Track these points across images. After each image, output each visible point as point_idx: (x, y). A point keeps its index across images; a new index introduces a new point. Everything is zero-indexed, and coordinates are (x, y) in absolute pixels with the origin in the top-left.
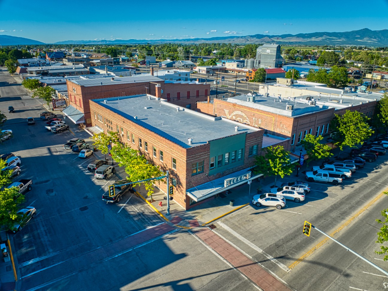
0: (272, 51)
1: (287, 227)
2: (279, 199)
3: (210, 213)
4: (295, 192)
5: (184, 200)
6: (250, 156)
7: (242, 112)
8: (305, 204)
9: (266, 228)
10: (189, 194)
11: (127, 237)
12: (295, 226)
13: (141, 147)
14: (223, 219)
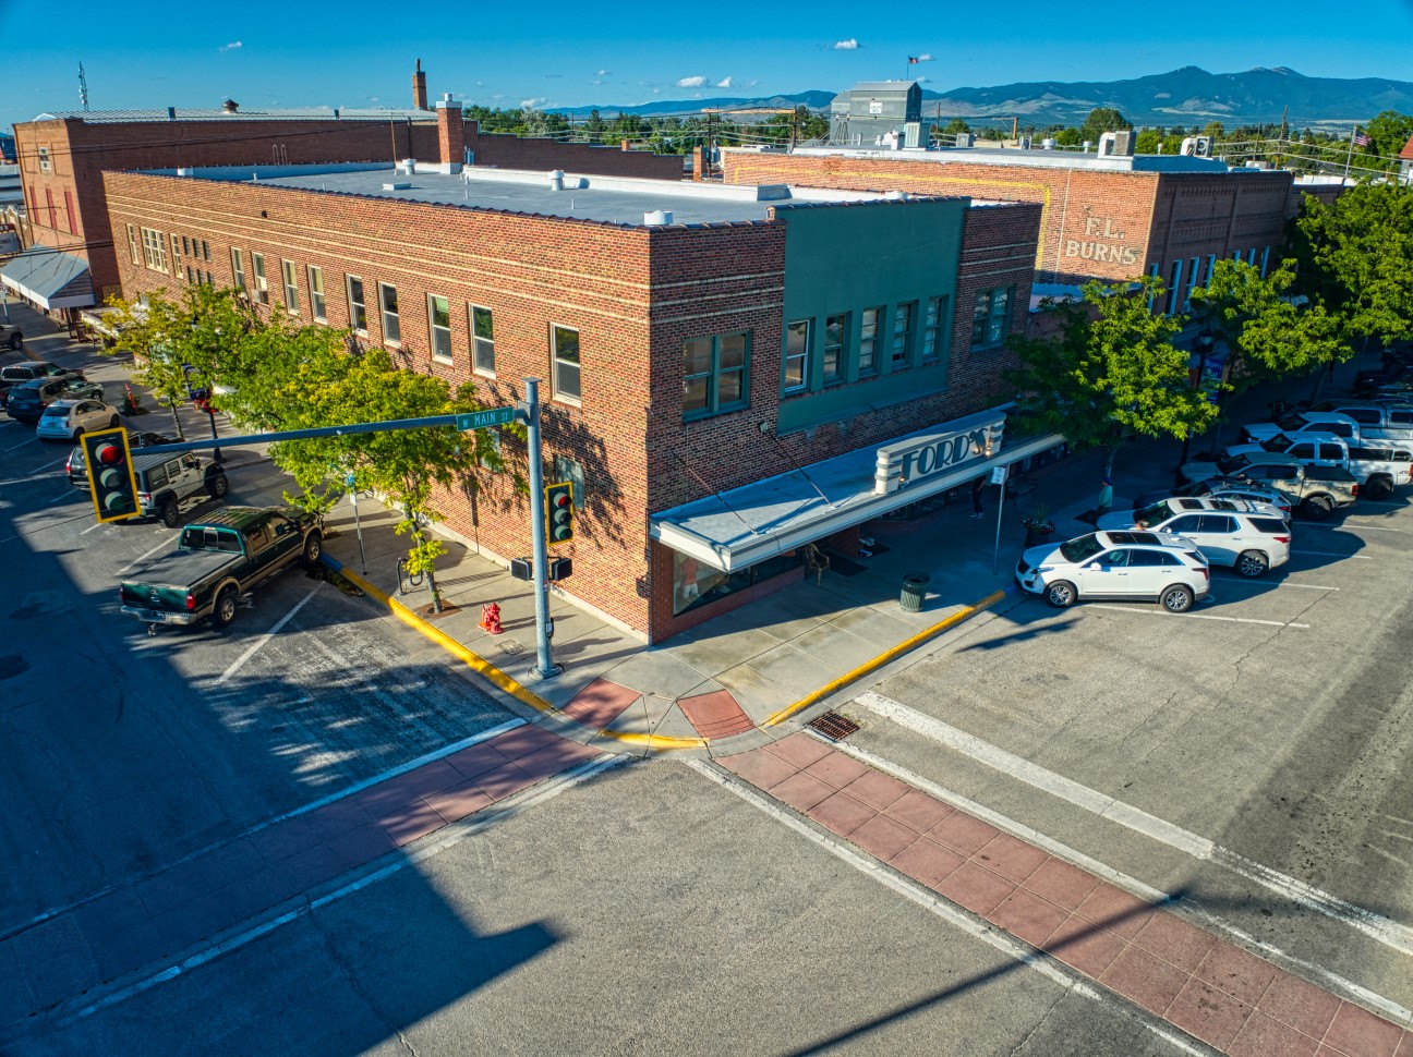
0: (891, 108)
1: (1274, 697)
2: (1178, 554)
3: (801, 651)
4: (1241, 519)
5: (639, 581)
6: (978, 348)
8: (1281, 582)
9: (1161, 711)
10: (669, 536)
11: (263, 826)
12: (1317, 690)
13: (362, 333)
14: (885, 676)
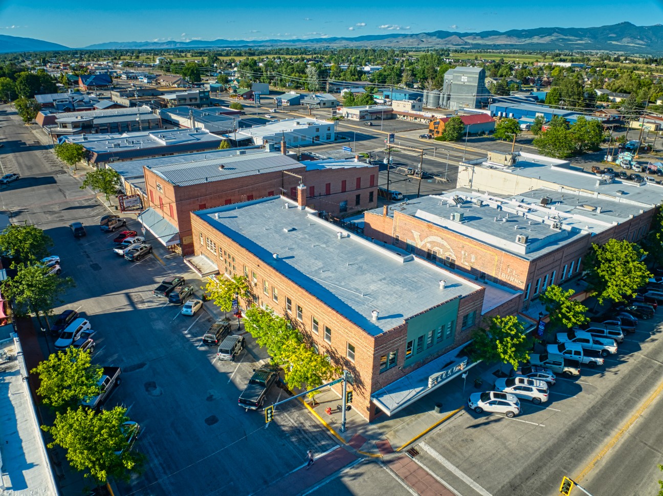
0: (471, 80)
1: (524, 452)
2: (511, 403)
3: (407, 427)
4: (534, 388)
5: (367, 407)
6: (464, 328)
7: (442, 239)
8: (547, 406)
9: (494, 454)
10: (375, 402)
12: (536, 451)
13: (289, 311)
14: (427, 437)
